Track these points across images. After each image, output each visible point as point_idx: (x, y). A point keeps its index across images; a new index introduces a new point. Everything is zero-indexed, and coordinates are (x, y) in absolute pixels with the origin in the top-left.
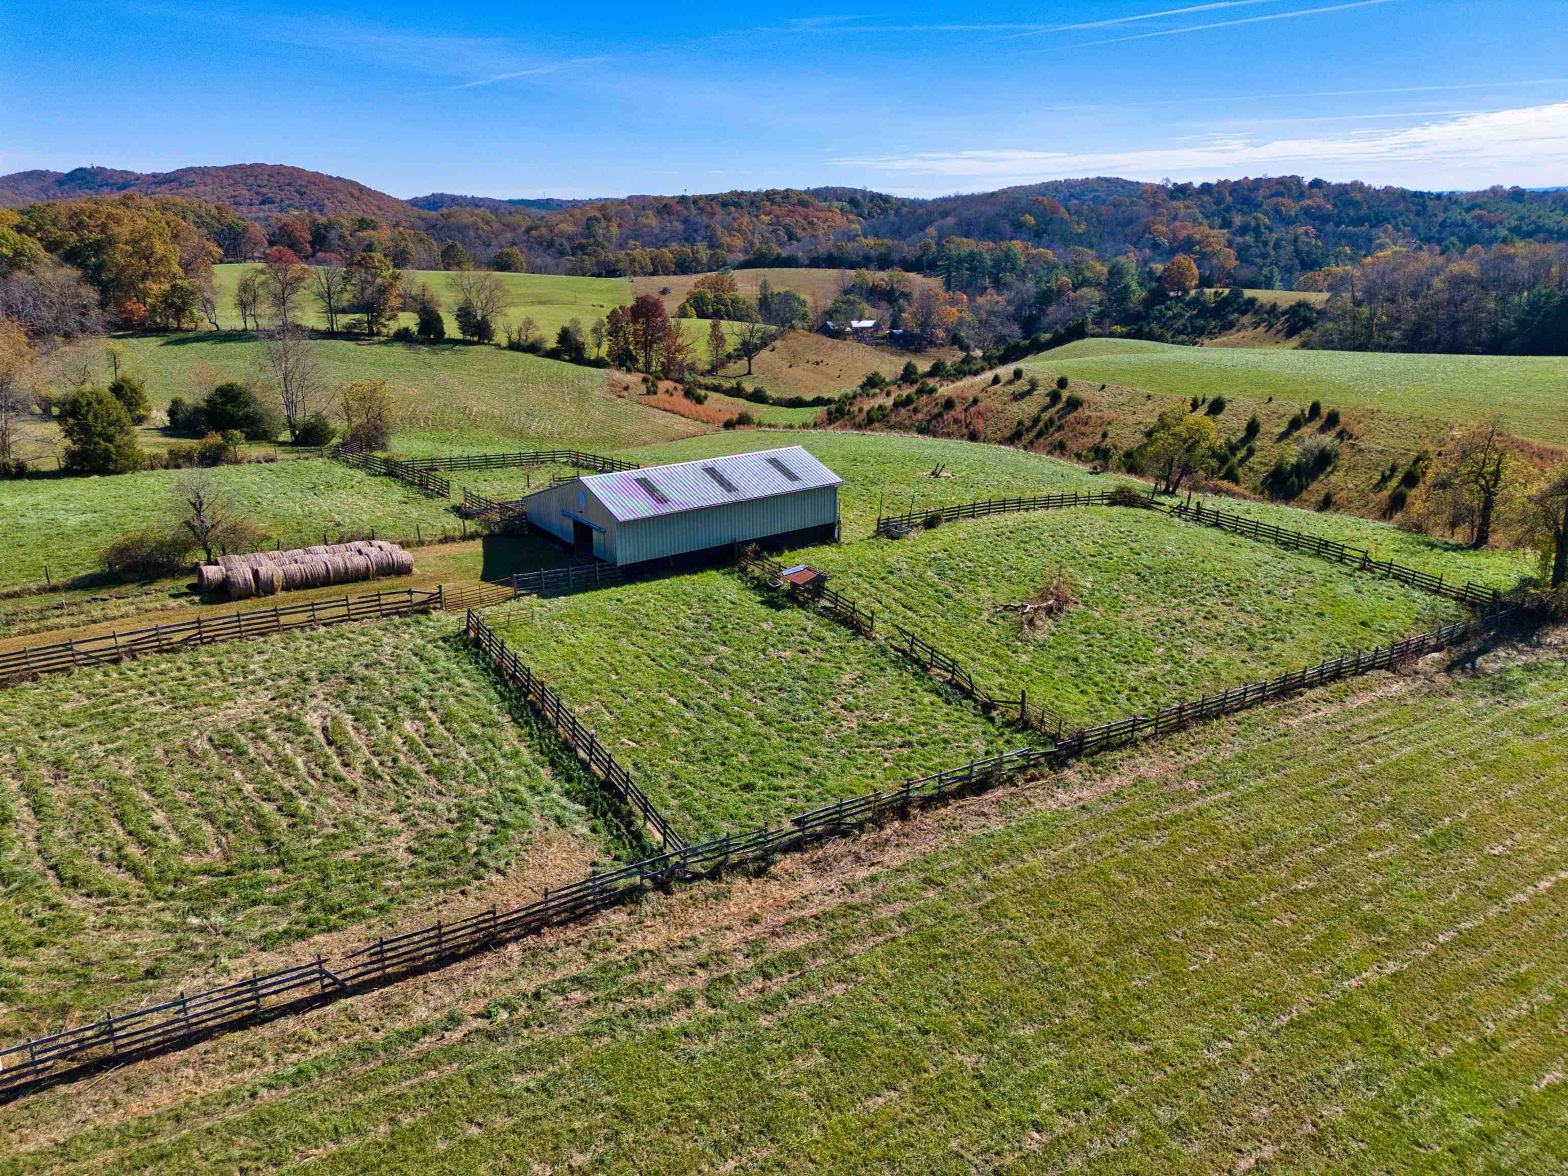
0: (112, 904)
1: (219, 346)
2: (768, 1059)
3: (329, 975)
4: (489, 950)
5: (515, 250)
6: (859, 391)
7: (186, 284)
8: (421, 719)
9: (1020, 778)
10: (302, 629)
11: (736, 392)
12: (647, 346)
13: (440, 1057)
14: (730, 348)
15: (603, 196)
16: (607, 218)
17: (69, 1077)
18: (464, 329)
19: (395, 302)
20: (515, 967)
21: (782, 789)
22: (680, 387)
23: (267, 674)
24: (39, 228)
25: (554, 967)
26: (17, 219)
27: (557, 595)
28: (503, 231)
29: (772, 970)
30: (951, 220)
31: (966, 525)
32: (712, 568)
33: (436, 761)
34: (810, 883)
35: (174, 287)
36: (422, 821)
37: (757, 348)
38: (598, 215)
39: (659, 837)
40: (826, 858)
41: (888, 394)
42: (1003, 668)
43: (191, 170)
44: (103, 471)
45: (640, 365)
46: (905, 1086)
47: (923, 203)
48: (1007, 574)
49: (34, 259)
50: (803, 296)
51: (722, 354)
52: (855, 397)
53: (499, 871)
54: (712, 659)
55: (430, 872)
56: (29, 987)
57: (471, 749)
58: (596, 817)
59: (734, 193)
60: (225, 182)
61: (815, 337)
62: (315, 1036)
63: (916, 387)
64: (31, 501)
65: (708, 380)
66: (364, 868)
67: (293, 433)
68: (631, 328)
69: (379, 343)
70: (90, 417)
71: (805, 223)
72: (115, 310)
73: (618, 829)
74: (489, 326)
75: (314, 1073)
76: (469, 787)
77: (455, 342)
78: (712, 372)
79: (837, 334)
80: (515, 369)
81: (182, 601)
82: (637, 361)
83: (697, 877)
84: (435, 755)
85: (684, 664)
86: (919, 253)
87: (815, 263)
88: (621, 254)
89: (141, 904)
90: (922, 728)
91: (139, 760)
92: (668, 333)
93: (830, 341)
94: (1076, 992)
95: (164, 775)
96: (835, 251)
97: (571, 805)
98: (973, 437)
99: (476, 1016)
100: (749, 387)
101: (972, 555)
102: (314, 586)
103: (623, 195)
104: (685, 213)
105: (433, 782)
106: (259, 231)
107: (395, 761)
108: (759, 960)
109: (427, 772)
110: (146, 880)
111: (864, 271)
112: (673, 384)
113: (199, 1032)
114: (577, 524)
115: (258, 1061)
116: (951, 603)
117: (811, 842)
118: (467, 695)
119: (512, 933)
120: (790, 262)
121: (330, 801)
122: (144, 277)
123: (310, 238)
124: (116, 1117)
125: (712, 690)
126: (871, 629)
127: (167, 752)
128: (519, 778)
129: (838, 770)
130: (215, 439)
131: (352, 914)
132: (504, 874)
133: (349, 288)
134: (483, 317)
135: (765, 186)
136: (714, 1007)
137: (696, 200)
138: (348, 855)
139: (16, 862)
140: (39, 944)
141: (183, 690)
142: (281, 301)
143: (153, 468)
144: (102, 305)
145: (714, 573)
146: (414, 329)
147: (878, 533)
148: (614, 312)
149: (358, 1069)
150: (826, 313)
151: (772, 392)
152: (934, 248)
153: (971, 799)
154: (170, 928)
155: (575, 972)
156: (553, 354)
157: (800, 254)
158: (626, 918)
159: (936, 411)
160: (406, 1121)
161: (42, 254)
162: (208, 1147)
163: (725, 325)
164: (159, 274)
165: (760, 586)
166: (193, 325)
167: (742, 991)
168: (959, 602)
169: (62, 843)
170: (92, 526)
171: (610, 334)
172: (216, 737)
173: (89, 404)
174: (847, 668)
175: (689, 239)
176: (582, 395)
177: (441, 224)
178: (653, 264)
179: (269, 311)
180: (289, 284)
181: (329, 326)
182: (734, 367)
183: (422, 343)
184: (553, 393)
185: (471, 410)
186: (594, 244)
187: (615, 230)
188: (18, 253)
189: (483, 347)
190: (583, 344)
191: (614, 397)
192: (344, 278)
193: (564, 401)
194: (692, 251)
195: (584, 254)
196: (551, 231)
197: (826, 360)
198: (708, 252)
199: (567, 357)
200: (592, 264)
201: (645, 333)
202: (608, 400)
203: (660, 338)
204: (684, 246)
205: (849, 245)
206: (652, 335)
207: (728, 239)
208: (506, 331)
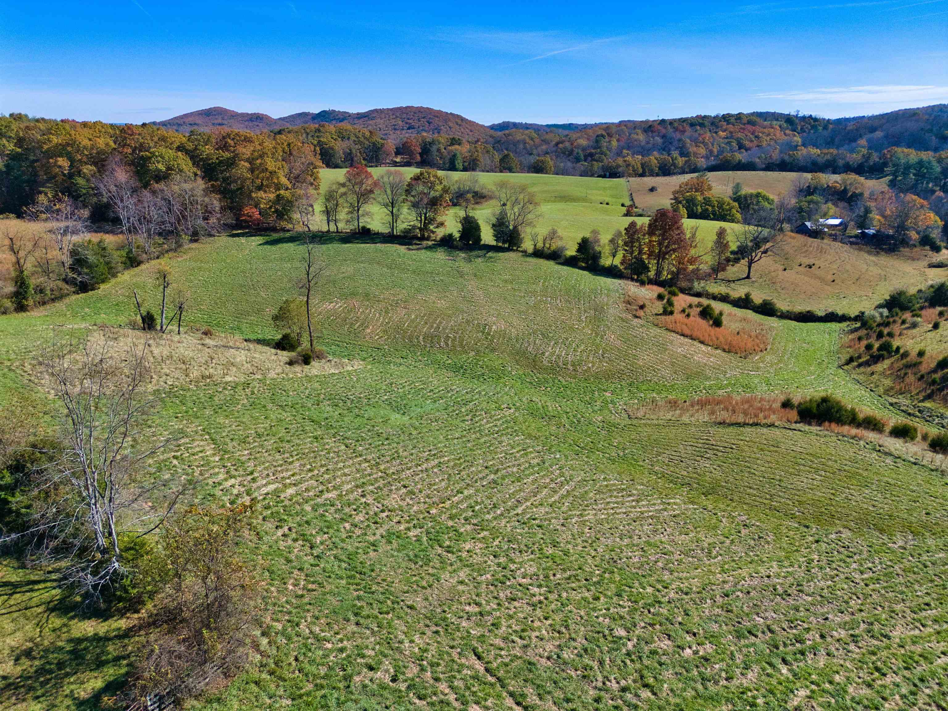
5: (548, 158)
6: (885, 312)
7: (289, 194)
11: (746, 303)
14: (729, 253)
15: (604, 121)
16: (610, 135)
18: (497, 237)
22: (694, 302)
24: (194, 148)
28: (541, 145)
35: (279, 196)
38: (604, 133)
45: (652, 274)
50: (769, 196)
51: (723, 259)
52: (886, 323)
59: (699, 117)
60: (391, 117)
61: (801, 239)
65: (714, 289)
68: (647, 239)
69: (427, 247)
71: (752, 136)
72: (233, 214)
74: (519, 235)
77: (489, 248)
78: (711, 275)
79: (816, 234)
82: (650, 272)
86: (862, 159)
88: (619, 161)
92: (682, 244)
96: (786, 159)
100: (757, 298)
104: (664, 131)
106: (393, 146)
111: (820, 174)
112: (688, 299)
122: (257, 189)
123: (420, 151)
133: (409, 199)
134: (515, 227)
142: (355, 209)
144: (222, 210)
146: (457, 235)
148: (629, 224)
150: (795, 211)
156: (571, 262)
157: (754, 160)
164: (269, 186)
166: (291, 226)
171: (626, 244)
175: (666, 149)
176: (598, 313)
177: (503, 140)
178: (642, 168)
179: (346, 217)
180: (363, 195)
181: (390, 230)
182: (734, 271)
183: (461, 249)
184: (570, 310)
185: (490, 329)
186: (599, 153)
187: (614, 143)
188: (169, 168)
189: (511, 255)
190: (600, 252)
191: (630, 317)
192: (406, 191)
193: (580, 320)
194: (672, 159)
195: (593, 160)
196: (572, 144)
197: (817, 263)
198: (684, 159)
199: (584, 264)
200: (598, 168)
201: (660, 244)
202: (623, 320)
203: (674, 250)
204: (663, 154)
205: (796, 154)
206: (666, 247)
207: (695, 149)
208: (533, 240)
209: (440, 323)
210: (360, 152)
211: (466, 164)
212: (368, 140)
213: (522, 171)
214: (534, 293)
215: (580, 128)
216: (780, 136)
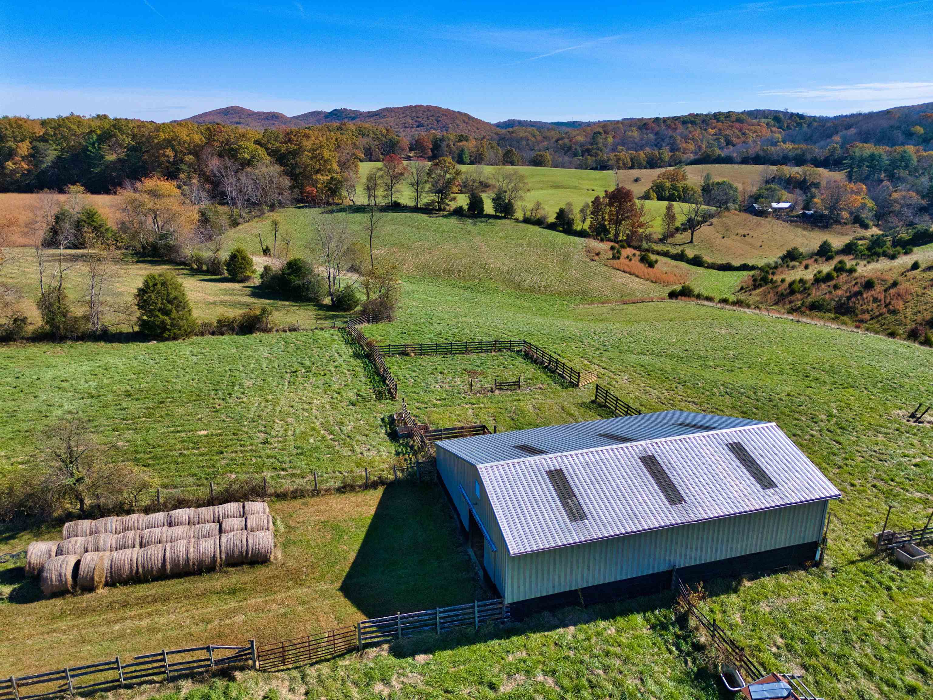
5: (547, 153)
6: (780, 261)
7: (339, 176)
11: (680, 257)
12: (618, 222)
14: (678, 224)
15: (607, 119)
16: (606, 133)
18: (496, 208)
19: (456, 189)
22: (638, 253)
28: (542, 141)
30: (853, 131)
35: (332, 178)
37: (699, 223)
38: (601, 130)
41: (807, 268)
44: (160, 338)
45: (611, 236)
47: (827, 119)
49: (260, 160)
50: (735, 185)
51: (672, 227)
52: (776, 267)
59: (692, 115)
60: (401, 115)
61: (744, 216)
63: (833, 264)
65: (660, 247)
67: (331, 297)
68: (608, 209)
69: (444, 216)
71: (739, 134)
72: (298, 192)
74: (512, 207)
77: (490, 216)
78: (662, 240)
79: (761, 214)
82: (609, 233)
86: (827, 154)
87: (745, 161)
88: (612, 156)
92: (633, 213)
93: (755, 219)
96: (761, 153)
100: (690, 253)
103: (619, 118)
104: (657, 129)
106: (407, 143)
111: (783, 166)
112: (633, 251)
120: (728, 160)
122: (317, 172)
123: (431, 146)
133: (430, 180)
134: (510, 201)
135: (713, 111)
137: (665, 120)
142: (389, 187)
144: (291, 188)
146: (466, 207)
148: (597, 198)
150: (751, 197)
151: (708, 259)
152: (839, 151)
156: (552, 227)
157: (735, 155)
159: (856, 289)
161: (265, 157)
163: (677, 206)
164: (325, 170)
166: (340, 201)
171: (592, 213)
175: (658, 145)
176: (566, 258)
177: (507, 137)
178: (632, 161)
179: (383, 193)
180: (395, 177)
181: (415, 204)
182: (680, 237)
183: (468, 217)
184: (546, 256)
185: (489, 266)
186: (596, 149)
187: (610, 140)
188: (253, 157)
189: (506, 221)
190: (573, 220)
191: (588, 260)
192: (428, 174)
193: (553, 262)
194: (659, 153)
195: (589, 155)
196: (571, 141)
197: (751, 234)
198: (670, 154)
199: (561, 229)
200: (592, 162)
201: (617, 213)
202: (583, 262)
203: (627, 217)
204: (654, 150)
205: (773, 149)
206: (622, 215)
207: (684, 145)
208: (523, 210)
209: (454, 262)
210: (378, 148)
211: (473, 158)
212: (385, 137)
213: (523, 164)
214: (522, 245)
215: (583, 125)
216: (766, 132)
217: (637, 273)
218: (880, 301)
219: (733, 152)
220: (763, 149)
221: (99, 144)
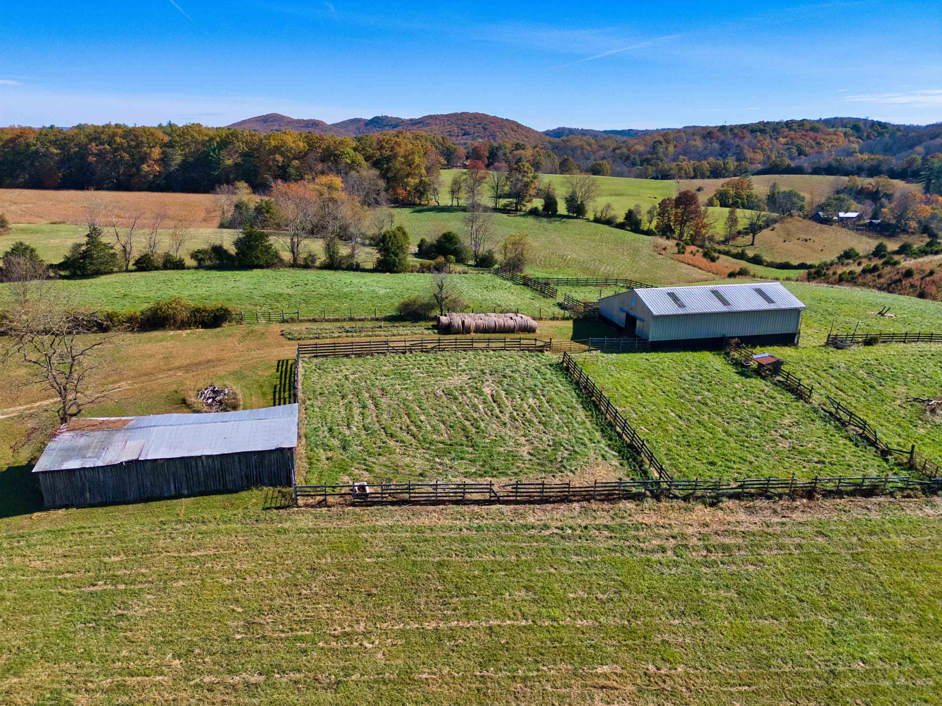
0: (406, 446)
1: (439, 214)
2: (704, 586)
3: (493, 492)
4: (565, 503)
5: (605, 162)
6: (836, 260)
7: (427, 180)
8: (538, 399)
9: (899, 495)
10: (483, 350)
11: (741, 256)
12: (683, 223)
13: (539, 538)
14: (740, 227)
15: (666, 127)
16: (667, 142)
17: (393, 503)
18: (569, 209)
19: (532, 192)
20: (576, 514)
21: (733, 468)
22: (701, 250)
23: (467, 368)
24: (363, 149)
25: (595, 518)
26: (354, 144)
27: (612, 353)
28: (598, 151)
29: (713, 549)
31: (896, 347)
32: (707, 350)
33: (543, 418)
34: (742, 516)
35: (421, 181)
36: (536, 443)
37: (761, 228)
38: (662, 139)
39: (657, 475)
40: (755, 507)
41: (859, 264)
42: (904, 434)
43: (430, 117)
44: (392, 271)
45: (676, 235)
46: (783, 619)
48: (922, 380)
49: (359, 165)
50: (802, 194)
51: (734, 231)
52: (832, 264)
53: (571, 471)
54: (699, 398)
55: (538, 464)
56: (377, 469)
57: (561, 416)
58: (623, 459)
59: (762, 123)
60: (446, 123)
61: (807, 222)
62: (486, 516)
63: (883, 260)
64: (363, 282)
65: (722, 247)
66: (508, 456)
67: (476, 260)
68: (673, 212)
69: (520, 216)
70: (390, 244)
71: (813, 143)
72: (392, 193)
73: (635, 467)
74: (584, 208)
75: (485, 529)
76: (559, 433)
77: (563, 216)
78: (725, 242)
79: (826, 221)
80: (596, 234)
81: (430, 331)
82: (674, 232)
83: (676, 497)
84: (543, 416)
85: (682, 397)
86: (905, 165)
87: (816, 171)
88: (673, 165)
89: (417, 449)
90: (834, 456)
91: (414, 394)
92: (698, 215)
93: (819, 226)
94: (909, 610)
95: (425, 401)
96: (834, 164)
97: (610, 451)
98: (922, 295)
99: (557, 528)
100: (750, 253)
101: (897, 364)
102: (489, 333)
103: (680, 126)
104: (723, 137)
105: (542, 427)
106: (462, 151)
107: (524, 414)
108: (706, 543)
109: (539, 423)
110: (418, 441)
111: (856, 177)
112: (696, 248)
113: (440, 500)
114: (628, 316)
115: (463, 518)
116: (873, 391)
117: (747, 497)
118: (561, 392)
119: (576, 498)
120: (798, 171)
121: (494, 426)
122: (408, 176)
123: (488, 155)
124: (409, 523)
125: (697, 413)
126: (810, 397)
127: (425, 393)
128: (584, 434)
129: (771, 466)
130: (441, 259)
131: (503, 473)
132: (574, 473)
133: (508, 183)
134: (582, 202)
136: (677, 556)
137: (732, 129)
138: (502, 449)
139: (370, 423)
140: (380, 455)
141: (431, 369)
142: (472, 190)
143: (412, 272)
144: (386, 190)
145: (708, 353)
146: (540, 208)
147: (827, 344)
148: (664, 201)
149: (503, 533)
150: (819, 206)
151: (767, 258)
152: (919, 162)
153: (859, 498)
154: (428, 460)
155: (605, 522)
156: (621, 226)
157: (806, 165)
158: (634, 507)
159: (897, 277)
160: (523, 558)
161: (363, 162)
162: (443, 543)
163: (739, 212)
164: (415, 174)
165: (736, 363)
166: (427, 202)
167: (694, 554)
168: (879, 392)
169: (386, 420)
170: (390, 295)
171: (659, 215)
172: (445, 390)
173: (390, 237)
174: (789, 416)
175: (723, 155)
176: (636, 252)
177: (562, 146)
178: (694, 171)
179: (465, 196)
180: (477, 181)
181: (494, 205)
182: (742, 240)
183: (544, 217)
184: (617, 250)
185: (567, 257)
186: (656, 159)
187: (671, 149)
189: (579, 220)
190: (641, 220)
191: (656, 254)
193: (623, 255)
194: (724, 163)
195: (648, 164)
196: (629, 150)
197: (813, 238)
198: (735, 163)
199: (629, 228)
200: (652, 171)
201: (682, 215)
202: (651, 256)
203: (692, 219)
204: (718, 160)
205: (846, 159)
206: (687, 216)
207: (752, 155)
208: (594, 211)
212: (442, 145)
213: (581, 173)
214: (594, 240)
215: (640, 134)
216: (842, 142)
217: (700, 266)
218: (916, 287)
219: (805, 161)
220: (836, 159)
221: (219, 150)
